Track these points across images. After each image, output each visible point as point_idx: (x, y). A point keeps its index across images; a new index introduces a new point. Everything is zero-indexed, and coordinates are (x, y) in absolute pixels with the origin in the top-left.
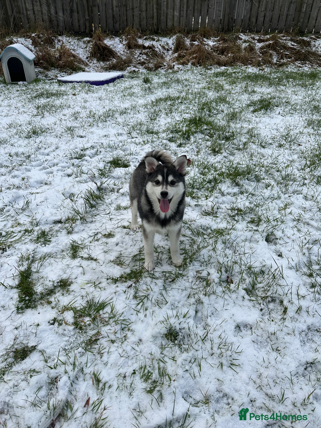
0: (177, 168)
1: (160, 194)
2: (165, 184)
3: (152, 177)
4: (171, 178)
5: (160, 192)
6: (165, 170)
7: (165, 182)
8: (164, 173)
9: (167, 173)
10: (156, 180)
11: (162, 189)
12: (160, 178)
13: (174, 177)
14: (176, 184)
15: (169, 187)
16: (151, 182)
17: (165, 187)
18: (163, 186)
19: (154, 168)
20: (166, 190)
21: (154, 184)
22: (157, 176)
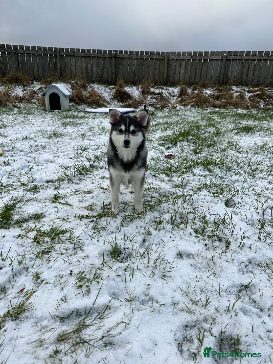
0: (139, 120)
1: (123, 142)
2: (127, 133)
3: (116, 127)
4: (132, 128)
5: (123, 140)
6: (128, 121)
7: (127, 131)
8: (126, 123)
9: (129, 124)
10: (120, 129)
11: (125, 137)
12: (123, 127)
13: (135, 127)
14: (137, 133)
15: (130, 136)
16: (116, 131)
17: (127, 135)
18: (125, 135)
19: (118, 118)
20: (128, 139)
21: (118, 132)
22: (121, 126)
